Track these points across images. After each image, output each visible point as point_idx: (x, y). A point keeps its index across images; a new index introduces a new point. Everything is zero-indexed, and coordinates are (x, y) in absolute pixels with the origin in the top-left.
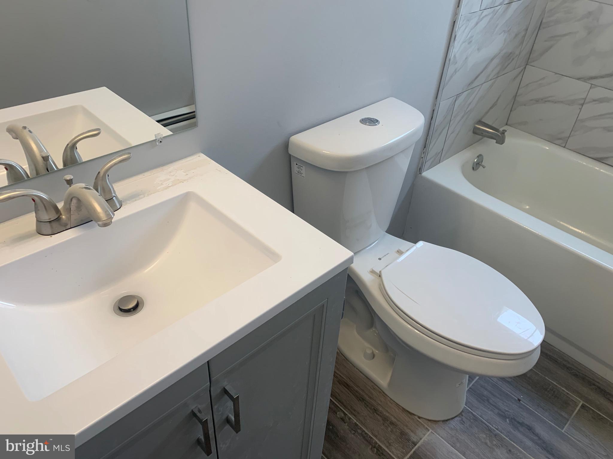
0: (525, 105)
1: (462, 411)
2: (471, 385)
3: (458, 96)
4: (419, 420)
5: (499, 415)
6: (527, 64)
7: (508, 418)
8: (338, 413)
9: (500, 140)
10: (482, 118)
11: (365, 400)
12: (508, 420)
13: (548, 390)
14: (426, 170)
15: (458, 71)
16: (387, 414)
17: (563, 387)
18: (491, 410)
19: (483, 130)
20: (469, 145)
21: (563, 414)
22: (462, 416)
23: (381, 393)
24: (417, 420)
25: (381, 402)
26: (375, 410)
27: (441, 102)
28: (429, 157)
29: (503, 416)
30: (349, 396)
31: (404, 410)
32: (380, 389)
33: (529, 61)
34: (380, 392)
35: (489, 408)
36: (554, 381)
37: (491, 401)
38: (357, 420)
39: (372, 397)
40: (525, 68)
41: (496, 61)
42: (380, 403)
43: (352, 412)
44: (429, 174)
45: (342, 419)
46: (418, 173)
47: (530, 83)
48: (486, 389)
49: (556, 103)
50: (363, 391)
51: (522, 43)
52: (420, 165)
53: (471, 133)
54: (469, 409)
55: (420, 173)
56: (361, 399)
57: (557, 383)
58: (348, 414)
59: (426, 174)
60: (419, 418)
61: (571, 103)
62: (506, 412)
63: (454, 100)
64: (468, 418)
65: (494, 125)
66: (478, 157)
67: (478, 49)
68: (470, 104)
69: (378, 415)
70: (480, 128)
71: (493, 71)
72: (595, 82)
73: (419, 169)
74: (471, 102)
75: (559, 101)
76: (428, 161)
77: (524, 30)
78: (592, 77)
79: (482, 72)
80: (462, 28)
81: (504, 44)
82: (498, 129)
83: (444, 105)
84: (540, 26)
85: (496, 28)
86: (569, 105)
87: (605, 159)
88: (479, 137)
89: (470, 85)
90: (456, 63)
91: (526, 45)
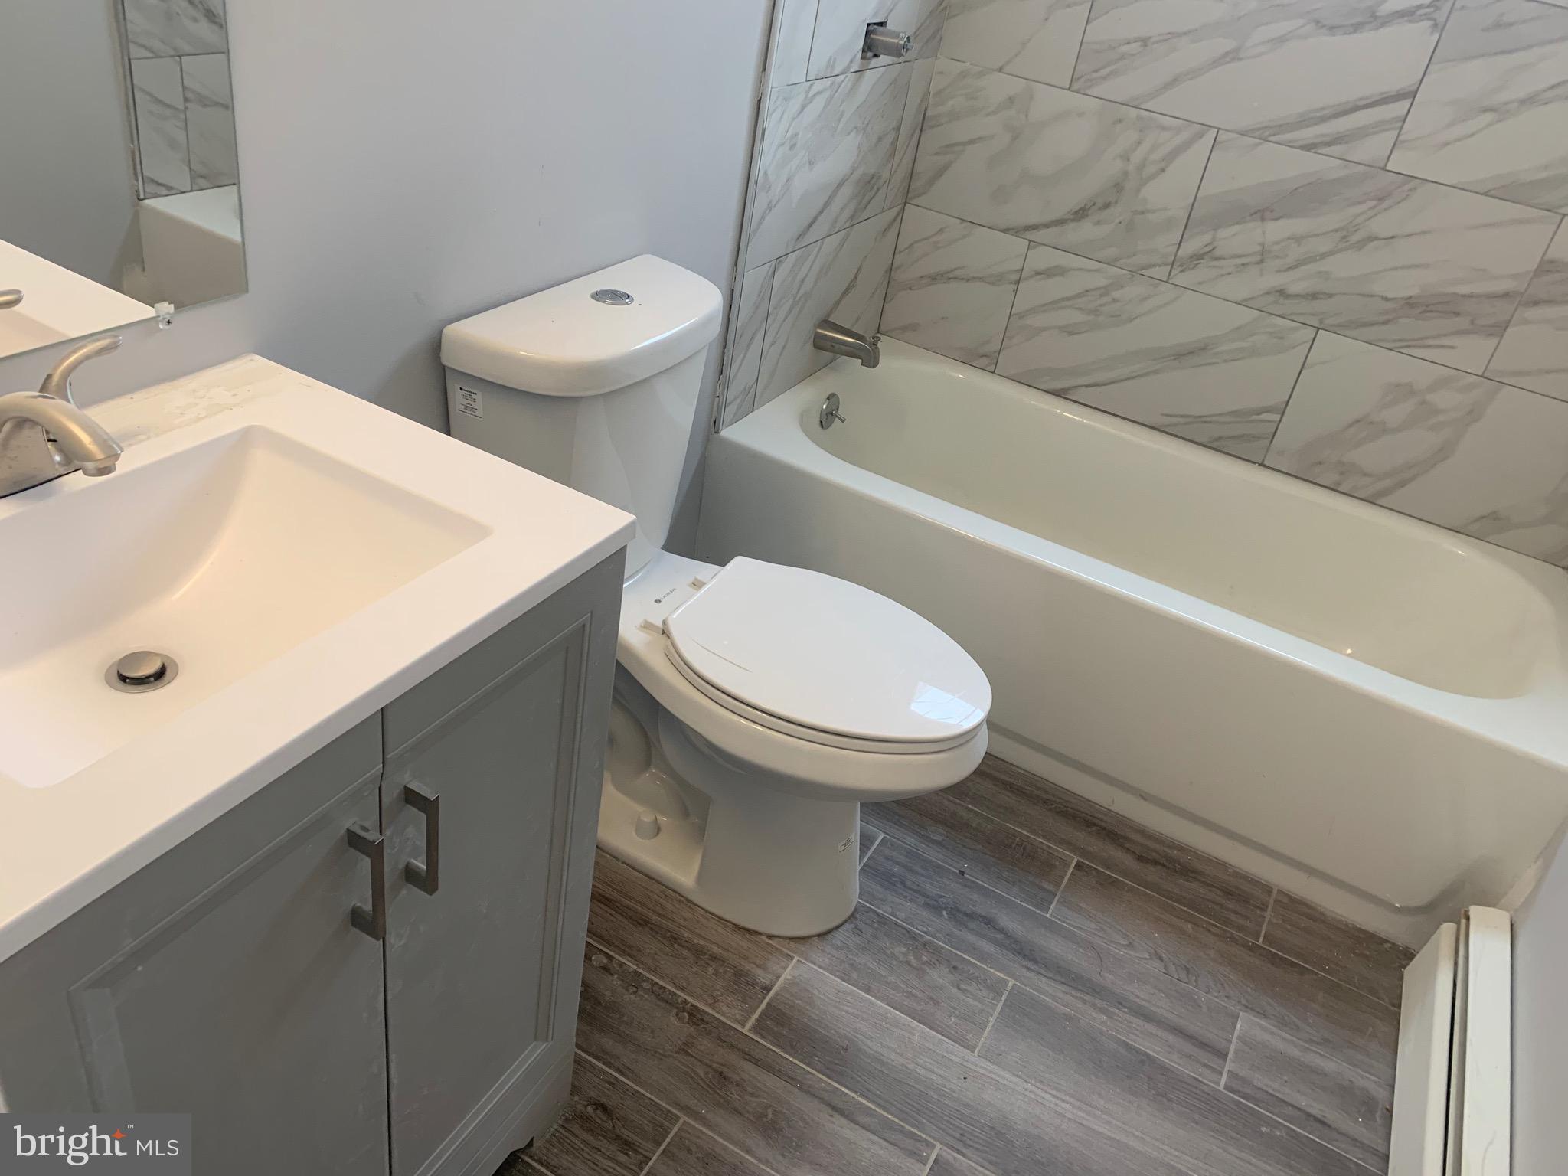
0: (910, 289)
1: (856, 910)
2: (865, 859)
3: (779, 261)
4: (770, 942)
5: (927, 905)
6: (905, 203)
7: (945, 909)
8: (593, 958)
9: (870, 359)
10: (829, 315)
11: (649, 922)
12: (944, 913)
13: (1014, 846)
14: (729, 426)
15: (775, 207)
16: (703, 943)
17: (1040, 837)
18: (911, 900)
19: (834, 338)
20: (809, 373)
21: (1045, 885)
22: (856, 919)
23: (683, 902)
24: (768, 944)
25: (686, 920)
26: (675, 939)
27: (746, 273)
28: (730, 397)
29: (935, 906)
30: (614, 920)
31: (737, 927)
32: (680, 894)
33: (909, 196)
34: (680, 901)
35: (906, 897)
36: (1022, 829)
37: (908, 883)
38: (637, 965)
39: (663, 913)
40: (903, 210)
41: (846, 191)
42: (681, 921)
43: (624, 951)
44: (733, 433)
45: (606, 969)
46: (712, 430)
47: (916, 242)
48: (897, 863)
49: (968, 280)
50: (643, 905)
51: (892, 155)
52: (714, 413)
53: (809, 346)
54: (868, 905)
55: (717, 432)
56: (642, 922)
57: (1028, 832)
58: (616, 956)
59: (726, 433)
60: (770, 937)
61: (996, 280)
62: (941, 899)
63: (772, 270)
64: (868, 921)
65: (856, 329)
66: (828, 398)
67: (810, 163)
68: (803, 281)
69: (683, 946)
70: (826, 335)
71: (842, 210)
72: (1036, 236)
73: (713, 424)
74: (805, 277)
75: (974, 278)
76: (730, 404)
77: (893, 129)
78: (1030, 227)
79: (821, 212)
80: (776, 116)
81: (858, 156)
82: (863, 336)
83: (752, 278)
84: (923, 123)
85: (840, 120)
86: (993, 284)
87: (1071, 392)
88: (827, 355)
89: (800, 239)
90: (770, 187)
91: (901, 161)
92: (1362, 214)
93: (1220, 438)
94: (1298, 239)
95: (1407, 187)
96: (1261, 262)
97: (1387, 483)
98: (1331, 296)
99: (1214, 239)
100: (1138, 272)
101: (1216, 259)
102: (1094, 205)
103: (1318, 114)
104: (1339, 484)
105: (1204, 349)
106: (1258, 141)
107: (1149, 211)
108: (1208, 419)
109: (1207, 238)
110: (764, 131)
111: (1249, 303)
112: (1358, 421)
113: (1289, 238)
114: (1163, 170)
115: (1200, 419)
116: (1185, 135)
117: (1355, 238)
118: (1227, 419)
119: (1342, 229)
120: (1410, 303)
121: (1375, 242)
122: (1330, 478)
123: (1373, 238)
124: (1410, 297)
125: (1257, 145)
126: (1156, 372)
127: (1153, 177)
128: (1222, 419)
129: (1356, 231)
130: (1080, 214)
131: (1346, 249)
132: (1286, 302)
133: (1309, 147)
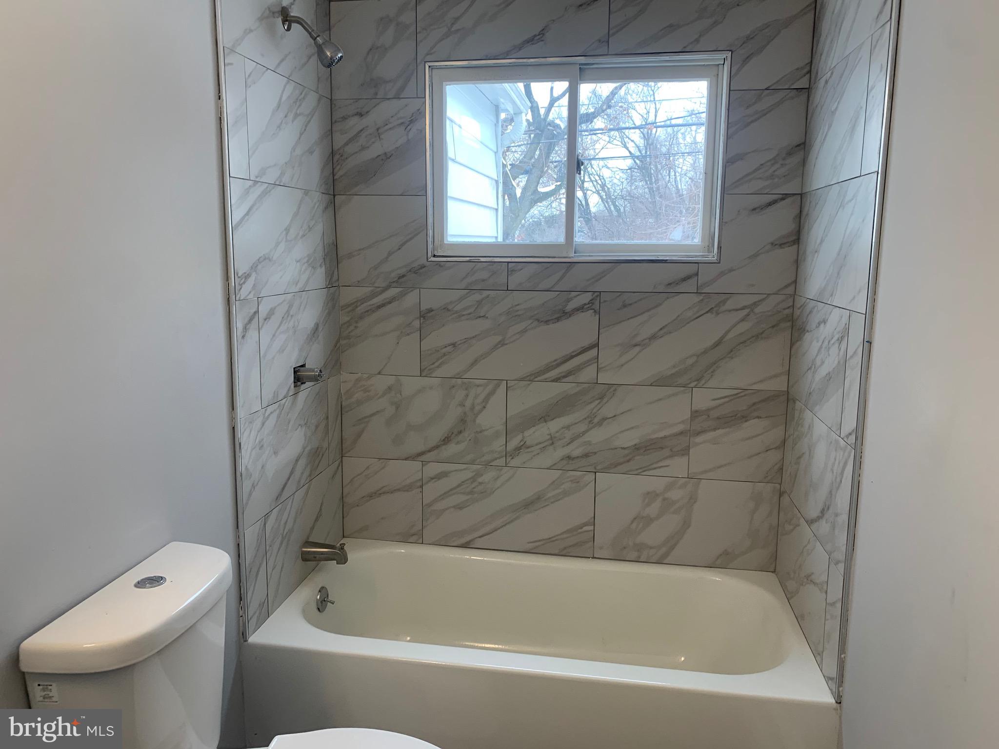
0: (358, 506)
3: (267, 516)
6: (342, 457)
9: (341, 558)
10: (308, 538)
14: (254, 633)
15: (257, 485)
19: (315, 552)
20: (301, 580)
27: (245, 532)
28: (250, 614)
33: (344, 452)
40: (342, 462)
41: (302, 462)
44: (258, 637)
46: (242, 641)
47: (354, 478)
49: (392, 492)
51: (327, 433)
52: (241, 629)
53: (300, 561)
55: (246, 641)
59: (254, 639)
61: (408, 488)
63: (263, 524)
65: (328, 542)
66: (320, 591)
67: (275, 453)
68: (286, 523)
70: (309, 551)
71: (302, 473)
72: (425, 458)
73: (241, 634)
74: (287, 520)
75: (395, 490)
76: (251, 618)
77: (324, 419)
78: (420, 454)
79: (289, 479)
80: (246, 434)
81: (305, 440)
82: (334, 546)
83: (250, 534)
84: (342, 411)
85: (289, 423)
86: (407, 491)
87: (472, 543)
88: (312, 564)
89: (278, 499)
90: (251, 475)
91: (333, 435)
92: (594, 408)
93: (565, 548)
94: (568, 427)
95: (611, 390)
96: (553, 443)
97: (664, 550)
98: (595, 453)
99: (523, 437)
100: (487, 464)
101: (528, 447)
102: (453, 433)
103: (555, 363)
104: (639, 557)
105: (539, 498)
106: (529, 382)
107: (484, 431)
108: (554, 539)
109: (520, 437)
110: (240, 444)
111: (554, 468)
112: (635, 519)
113: (563, 428)
114: (484, 407)
115: (550, 540)
116: (490, 387)
117: (596, 420)
118: (565, 536)
119: (588, 417)
120: (637, 448)
121: (607, 420)
122: (633, 555)
123: (604, 419)
124: (635, 445)
125: (529, 385)
126: (516, 519)
127: (480, 411)
128: (562, 536)
129: (595, 416)
130: (446, 440)
131: (593, 427)
132: (573, 462)
133: (557, 380)
